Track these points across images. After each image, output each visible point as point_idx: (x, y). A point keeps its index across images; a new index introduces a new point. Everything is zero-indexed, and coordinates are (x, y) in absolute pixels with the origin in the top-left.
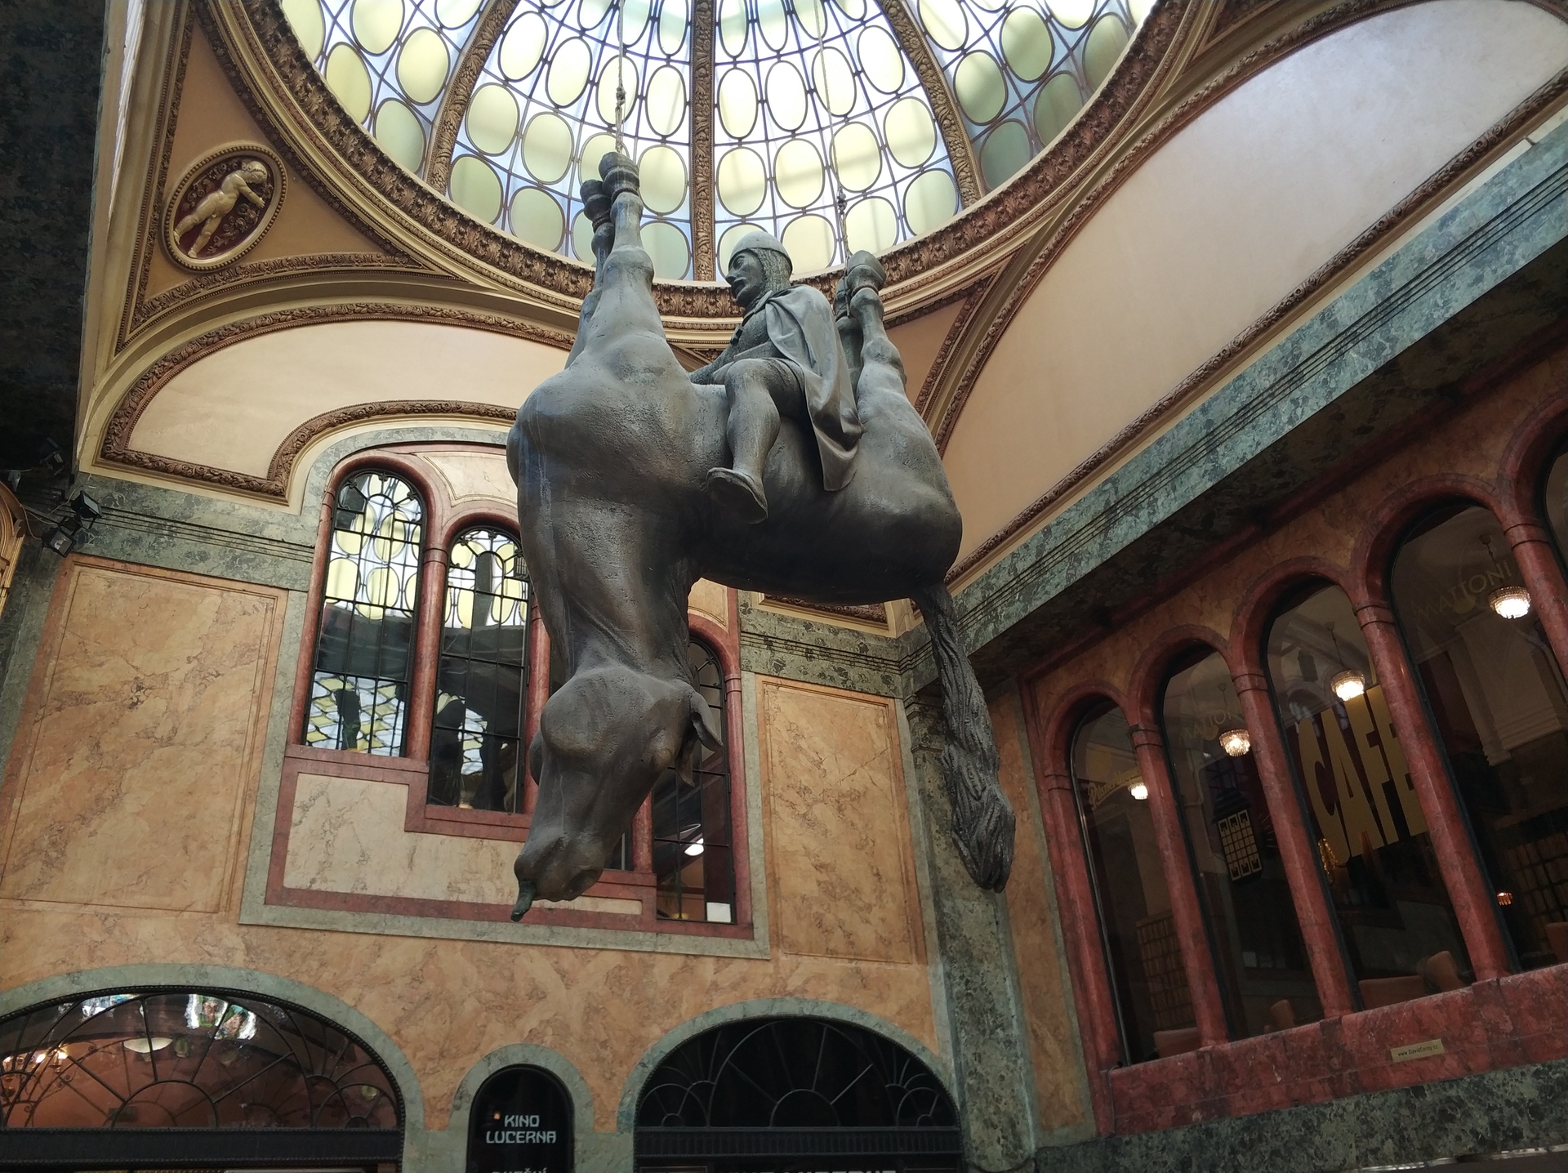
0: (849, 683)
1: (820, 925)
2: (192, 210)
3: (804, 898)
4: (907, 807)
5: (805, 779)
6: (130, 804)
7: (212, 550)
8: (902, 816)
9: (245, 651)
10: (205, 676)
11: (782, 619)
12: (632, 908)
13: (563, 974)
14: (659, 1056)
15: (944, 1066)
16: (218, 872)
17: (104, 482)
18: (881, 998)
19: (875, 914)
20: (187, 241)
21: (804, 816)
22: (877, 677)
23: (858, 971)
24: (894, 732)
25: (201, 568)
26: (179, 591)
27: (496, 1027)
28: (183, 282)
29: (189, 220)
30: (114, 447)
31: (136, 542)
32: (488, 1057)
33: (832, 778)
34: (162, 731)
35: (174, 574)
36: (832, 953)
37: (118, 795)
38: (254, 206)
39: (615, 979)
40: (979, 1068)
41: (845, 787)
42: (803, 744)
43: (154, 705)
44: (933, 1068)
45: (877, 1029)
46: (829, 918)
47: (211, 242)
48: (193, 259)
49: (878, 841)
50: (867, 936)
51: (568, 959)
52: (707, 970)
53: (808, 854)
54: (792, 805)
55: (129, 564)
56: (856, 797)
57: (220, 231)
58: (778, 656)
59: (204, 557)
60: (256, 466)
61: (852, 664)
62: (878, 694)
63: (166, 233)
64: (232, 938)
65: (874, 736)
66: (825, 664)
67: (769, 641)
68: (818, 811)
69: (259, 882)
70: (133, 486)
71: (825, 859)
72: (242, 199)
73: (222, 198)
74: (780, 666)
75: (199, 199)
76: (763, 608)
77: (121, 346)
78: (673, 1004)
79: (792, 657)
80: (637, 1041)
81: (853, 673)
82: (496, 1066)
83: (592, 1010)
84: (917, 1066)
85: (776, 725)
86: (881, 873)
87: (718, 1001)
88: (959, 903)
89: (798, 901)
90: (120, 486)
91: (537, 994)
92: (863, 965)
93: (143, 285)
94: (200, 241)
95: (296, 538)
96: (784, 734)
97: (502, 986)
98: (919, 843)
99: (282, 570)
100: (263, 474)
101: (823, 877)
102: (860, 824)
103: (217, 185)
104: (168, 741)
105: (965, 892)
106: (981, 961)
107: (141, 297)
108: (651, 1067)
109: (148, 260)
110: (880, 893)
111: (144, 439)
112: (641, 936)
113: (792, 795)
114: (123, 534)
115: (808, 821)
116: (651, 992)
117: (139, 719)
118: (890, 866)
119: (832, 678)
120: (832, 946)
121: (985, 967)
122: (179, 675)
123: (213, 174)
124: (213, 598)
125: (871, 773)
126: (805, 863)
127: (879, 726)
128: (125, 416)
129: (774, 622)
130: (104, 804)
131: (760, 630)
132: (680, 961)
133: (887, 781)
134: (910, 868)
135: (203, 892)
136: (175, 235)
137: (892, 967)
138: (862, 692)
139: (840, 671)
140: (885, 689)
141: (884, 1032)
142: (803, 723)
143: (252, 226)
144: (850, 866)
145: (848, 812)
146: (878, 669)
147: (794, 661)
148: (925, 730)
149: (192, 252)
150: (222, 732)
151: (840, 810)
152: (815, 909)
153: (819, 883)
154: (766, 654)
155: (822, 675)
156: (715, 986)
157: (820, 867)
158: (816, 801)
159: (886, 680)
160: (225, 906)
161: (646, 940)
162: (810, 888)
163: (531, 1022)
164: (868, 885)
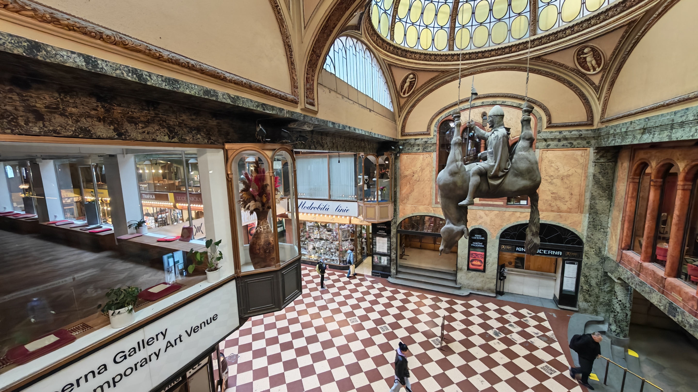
0: (573, 146)
1: (550, 205)
2: (403, 89)
3: (546, 200)
4: (586, 177)
5: (552, 174)
6: (415, 191)
7: (420, 148)
8: (584, 180)
9: (428, 164)
10: (422, 170)
11: (552, 132)
12: (502, 203)
13: (486, 215)
14: (505, 228)
15: (582, 234)
16: (428, 200)
17: (402, 140)
18: (565, 220)
19: (568, 204)
20: (404, 94)
21: (550, 182)
22: (585, 142)
23: (560, 215)
24: (587, 157)
25: (419, 151)
26: (417, 156)
27: (473, 222)
28: (406, 99)
29: (403, 91)
30: (403, 134)
31: (409, 149)
32: (472, 227)
33: (561, 172)
34: (418, 180)
35: (416, 153)
36: (552, 211)
37: (414, 190)
38: (413, 81)
39: (497, 215)
40: (592, 237)
41: (565, 174)
42: (553, 165)
43: (416, 175)
44: (578, 235)
45: (563, 226)
46: (553, 204)
47: (408, 90)
48: (406, 95)
49: (573, 187)
50: (564, 207)
51: (487, 212)
52: (518, 214)
53: (550, 190)
54: (547, 180)
55: (409, 153)
56: (568, 176)
57: (409, 88)
58: (548, 143)
59: (419, 149)
60: (424, 130)
61: (575, 140)
62: (584, 147)
63: (401, 96)
64: (431, 209)
65: (579, 159)
66: (565, 142)
67: (545, 140)
68: (555, 181)
69: (434, 201)
70: (407, 139)
71: (554, 192)
72: (410, 82)
73: (407, 84)
74: (548, 146)
75: (404, 87)
76: (546, 130)
77: (399, 116)
78: (509, 220)
79: (553, 142)
80: (501, 226)
81: (575, 143)
82: (473, 228)
83: (492, 220)
84: (573, 233)
85: (545, 161)
86: (573, 193)
87: (520, 220)
88: (597, 201)
89: (545, 201)
90: (405, 140)
91: (481, 217)
92: (561, 214)
93: (400, 105)
94: (406, 92)
95: (433, 142)
96: (547, 163)
97: (474, 216)
98: (588, 186)
99: (432, 148)
100: (426, 130)
101: (552, 195)
102: (568, 182)
103: (406, 82)
104: (419, 181)
105: (600, 199)
106: (601, 214)
107: (400, 107)
108: (503, 230)
109: (399, 101)
110: (571, 198)
111: (408, 130)
112: (503, 208)
113: (547, 178)
114: (407, 148)
115: (551, 183)
116: (504, 218)
117: (414, 178)
118: (576, 191)
119: (567, 146)
120: (553, 210)
121: (602, 215)
122: (419, 170)
123: (404, 82)
124: (422, 156)
125: (576, 169)
126: (549, 193)
127: (582, 156)
128: (403, 127)
129: (548, 134)
130: (412, 191)
131: (543, 137)
132: (512, 213)
133: (581, 171)
134: (584, 192)
135: (427, 202)
136: (402, 94)
137: (571, 214)
138: (578, 147)
139: (570, 143)
140: (587, 145)
141: (565, 227)
142: (554, 159)
143: (414, 83)
144: (562, 192)
145: (565, 180)
146: (586, 140)
147: (553, 144)
148: (598, 157)
149: (406, 94)
150: (426, 179)
151: (562, 180)
152: (549, 202)
153: (552, 197)
154: (544, 143)
155: (563, 145)
156: (520, 217)
157: (553, 193)
158: (554, 178)
159: (588, 143)
160: (430, 204)
161: (504, 209)
162: (549, 198)
163: (480, 221)
164: (567, 197)
